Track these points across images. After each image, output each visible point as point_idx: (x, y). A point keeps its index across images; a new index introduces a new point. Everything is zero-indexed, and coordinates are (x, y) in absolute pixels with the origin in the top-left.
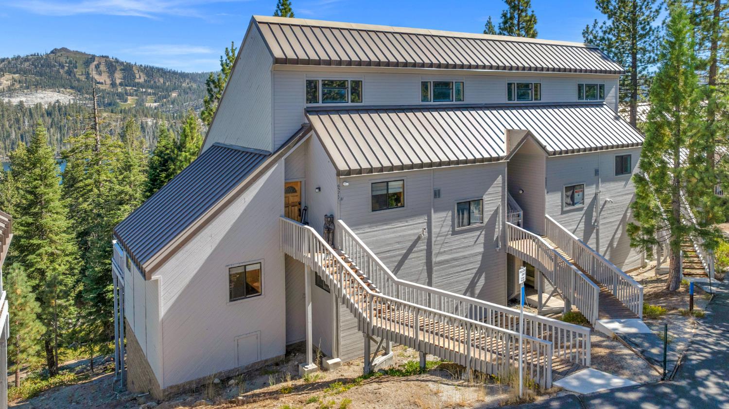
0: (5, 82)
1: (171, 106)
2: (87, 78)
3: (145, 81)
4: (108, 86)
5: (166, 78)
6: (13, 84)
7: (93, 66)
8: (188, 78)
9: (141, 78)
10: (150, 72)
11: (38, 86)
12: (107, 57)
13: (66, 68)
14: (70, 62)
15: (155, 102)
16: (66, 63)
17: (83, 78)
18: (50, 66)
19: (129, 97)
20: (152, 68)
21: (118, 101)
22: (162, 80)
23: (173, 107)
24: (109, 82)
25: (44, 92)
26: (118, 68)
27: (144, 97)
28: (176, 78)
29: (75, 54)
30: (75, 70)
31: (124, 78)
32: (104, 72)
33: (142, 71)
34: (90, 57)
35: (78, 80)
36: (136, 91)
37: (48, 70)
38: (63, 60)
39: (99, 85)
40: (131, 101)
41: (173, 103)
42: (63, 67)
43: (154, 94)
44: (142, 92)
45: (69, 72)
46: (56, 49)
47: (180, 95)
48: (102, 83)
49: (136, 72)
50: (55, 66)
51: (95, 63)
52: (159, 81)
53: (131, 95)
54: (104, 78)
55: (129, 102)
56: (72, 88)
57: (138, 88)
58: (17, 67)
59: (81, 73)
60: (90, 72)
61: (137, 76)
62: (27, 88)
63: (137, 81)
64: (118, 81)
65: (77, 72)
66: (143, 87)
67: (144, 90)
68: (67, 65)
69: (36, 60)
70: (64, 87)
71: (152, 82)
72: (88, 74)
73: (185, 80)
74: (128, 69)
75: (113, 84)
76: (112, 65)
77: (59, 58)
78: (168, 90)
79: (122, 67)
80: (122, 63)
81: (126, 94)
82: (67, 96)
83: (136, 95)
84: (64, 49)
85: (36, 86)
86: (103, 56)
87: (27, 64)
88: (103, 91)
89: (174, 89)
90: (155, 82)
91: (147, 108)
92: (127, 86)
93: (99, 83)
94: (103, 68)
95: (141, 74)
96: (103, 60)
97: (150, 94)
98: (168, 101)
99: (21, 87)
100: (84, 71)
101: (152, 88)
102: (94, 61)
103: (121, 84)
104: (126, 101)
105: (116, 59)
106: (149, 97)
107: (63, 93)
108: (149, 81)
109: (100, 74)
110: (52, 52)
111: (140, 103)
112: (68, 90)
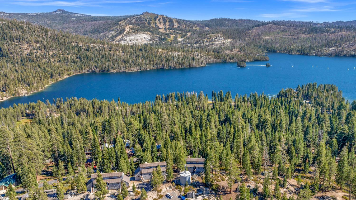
0: (127, 29)
1: (187, 41)
2: (156, 26)
3: (178, 27)
4: (163, 30)
5: (187, 25)
6: (130, 30)
7: (157, 20)
8: (196, 24)
9: (176, 26)
10: (180, 22)
11: (138, 31)
12: (163, 15)
13: (148, 21)
14: (149, 19)
15: (181, 38)
16: (148, 19)
17: (154, 26)
18: (142, 21)
19: (171, 35)
20: (181, 20)
21: (167, 37)
22: (185, 26)
23: (188, 41)
24: (164, 27)
25: (140, 34)
26: (167, 20)
27: (177, 35)
28: (191, 25)
29: (151, 14)
30: (151, 22)
31: (170, 25)
32: (162, 22)
33: (177, 22)
34: (157, 15)
35: (152, 27)
36: (174, 32)
37: (141, 23)
38: (146, 17)
39: (160, 30)
40: (172, 36)
41: (188, 39)
42: (146, 21)
43: (181, 34)
44: (177, 33)
45: (149, 23)
46: (144, 13)
47: (191, 35)
48: (161, 28)
49: (174, 22)
50: (143, 21)
51: (159, 18)
52: (184, 26)
53: (172, 34)
54: (161, 26)
55: (171, 38)
56: (150, 31)
57: (175, 31)
58: (131, 22)
59: (153, 23)
60: (157, 23)
61: (175, 24)
62: (134, 32)
63: (175, 27)
64: (167, 27)
65: (152, 23)
66: (177, 30)
67: (177, 32)
68: (148, 20)
69: (137, 18)
70: (147, 31)
71: (181, 27)
72: (156, 24)
73: (195, 26)
74: (171, 21)
75: (165, 29)
76: (165, 19)
77: (145, 17)
78: (187, 32)
79: (169, 20)
80: (169, 18)
81: (170, 34)
82: (148, 35)
83: (174, 34)
84: (147, 12)
85: (137, 31)
86: (161, 15)
87: (134, 20)
88: (162, 32)
89: (189, 31)
90: (182, 27)
91: (178, 41)
92: (170, 29)
93: (160, 28)
94: (161, 21)
95: (176, 23)
96: (161, 17)
97: (179, 34)
98: (186, 38)
99: (132, 31)
100: (154, 22)
101: (180, 30)
102: (158, 17)
103: (168, 29)
104: (170, 37)
105: (166, 16)
106: (179, 35)
107: (147, 34)
108: (180, 27)
109: (160, 24)
110: (143, 14)
111: (175, 39)
112: (148, 33)
